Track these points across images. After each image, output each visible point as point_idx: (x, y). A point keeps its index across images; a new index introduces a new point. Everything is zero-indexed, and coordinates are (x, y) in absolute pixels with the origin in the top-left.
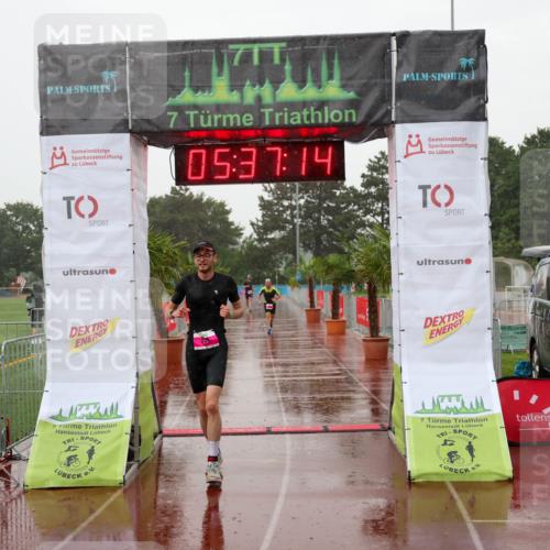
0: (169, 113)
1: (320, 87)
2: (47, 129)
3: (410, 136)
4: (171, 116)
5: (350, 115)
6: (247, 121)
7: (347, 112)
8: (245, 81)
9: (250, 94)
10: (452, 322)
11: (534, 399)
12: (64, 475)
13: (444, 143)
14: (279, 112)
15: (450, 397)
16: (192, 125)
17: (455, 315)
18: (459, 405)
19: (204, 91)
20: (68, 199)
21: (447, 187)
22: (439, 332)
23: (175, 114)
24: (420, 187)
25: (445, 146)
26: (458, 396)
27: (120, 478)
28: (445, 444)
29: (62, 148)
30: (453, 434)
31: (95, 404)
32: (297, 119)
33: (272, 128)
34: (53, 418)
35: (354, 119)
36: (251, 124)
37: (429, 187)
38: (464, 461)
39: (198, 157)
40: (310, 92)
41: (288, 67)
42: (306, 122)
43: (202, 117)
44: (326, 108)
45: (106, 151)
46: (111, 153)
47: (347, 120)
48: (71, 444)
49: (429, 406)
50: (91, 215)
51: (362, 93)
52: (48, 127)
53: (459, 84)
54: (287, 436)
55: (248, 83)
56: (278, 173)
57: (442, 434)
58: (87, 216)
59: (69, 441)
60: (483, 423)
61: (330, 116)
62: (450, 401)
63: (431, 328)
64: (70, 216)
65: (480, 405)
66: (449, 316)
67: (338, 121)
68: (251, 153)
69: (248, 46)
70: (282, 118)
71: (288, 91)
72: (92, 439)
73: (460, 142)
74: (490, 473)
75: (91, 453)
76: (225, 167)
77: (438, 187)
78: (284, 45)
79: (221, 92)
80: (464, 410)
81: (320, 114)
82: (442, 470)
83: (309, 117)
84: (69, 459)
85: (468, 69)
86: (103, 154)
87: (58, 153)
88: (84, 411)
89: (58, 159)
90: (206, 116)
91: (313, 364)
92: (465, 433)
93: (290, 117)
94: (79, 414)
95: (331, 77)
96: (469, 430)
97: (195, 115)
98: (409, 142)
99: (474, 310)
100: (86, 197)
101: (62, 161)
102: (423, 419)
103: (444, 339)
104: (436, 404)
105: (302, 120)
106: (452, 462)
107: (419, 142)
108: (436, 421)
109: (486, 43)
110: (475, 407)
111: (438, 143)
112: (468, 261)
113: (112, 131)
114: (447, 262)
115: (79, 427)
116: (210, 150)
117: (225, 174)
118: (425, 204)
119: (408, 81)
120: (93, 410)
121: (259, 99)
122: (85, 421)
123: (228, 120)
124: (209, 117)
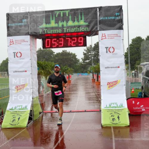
0: (40, 30)
1: (79, 22)
2: (9, 35)
3: (103, 34)
4: (40, 31)
5: (87, 29)
6: (60, 31)
7: (86, 28)
8: (59, 21)
9: (60, 24)
10: (114, 83)
11: (138, 103)
12: (11, 125)
13: (112, 36)
14: (68, 29)
15: (114, 103)
16: (46, 33)
17: (115, 81)
18: (116, 106)
19: (48, 24)
20: (14, 53)
21: (113, 47)
22: (111, 86)
23: (41, 30)
24: (106, 48)
25: (112, 37)
26: (116, 103)
27: (26, 126)
28: (112, 116)
29: (12, 40)
30: (114, 114)
31: (21, 106)
32: (73, 30)
33: (67, 33)
34: (10, 109)
35: (88, 30)
36: (61, 32)
37: (108, 47)
38: (117, 121)
39: (48, 41)
40: (76, 23)
41: (70, 17)
42: (75, 31)
43: (48, 31)
44: (80, 27)
45: (24, 40)
46: (25, 41)
47: (86, 30)
48: (14, 116)
49: (108, 106)
50: (20, 57)
51: (90, 23)
52: (9, 34)
53: (116, 20)
54: (75, 113)
55: (60, 21)
56: (69, 45)
57: (111, 114)
58: (19, 57)
59: (14, 115)
60: (122, 110)
61: (82, 29)
62: (114, 104)
63: (109, 85)
64: (15, 57)
65: (122, 106)
66: (114, 82)
67: (84, 31)
68: (62, 40)
69: (60, 12)
70: (69, 30)
71: (70, 23)
72: (20, 115)
73: (116, 35)
74: (123, 124)
75: (19, 119)
76: (55, 44)
77: (110, 47)
78: (69, 11)
79: (53, 24)
80: (117, 107)
81: (79, 29)
82: (110, 123)
83: (76, 30)
84: (13, 120)
85: (118, 16)
86: (23, 41)
87: (12, 41)
88: (18, 108)
89: (11, 43)
90: (49, 30)
91: (89, 93)
92: (117, 113)
93: (71, 30)
94: (17, 108)
95: (81, 19)
96: (118, 112)
97: (46, 30)
98: (102, 36)
99: (120, 80)
100: (19, 52)
101: (13, 43)
102: (106, 109)
103: (112, 88)
104: (110, 105)
105: (74, 31)
106: (113, 121)
107: (105, 36)
108: (110, 110)
109: (122, 9)
110: (120, 106)
111: (110, 36)
112: (119, 67)
113: (25, 35)
114: (113, 68)
115: (17, 112)
116: (51, 39)
117: (55, 45)
118: (107, 52)
119: (102, 20)
120: (20, 107)
121: (63, 25)
122: (18, 110)
123: (55, 31)
124: (50, 31)
